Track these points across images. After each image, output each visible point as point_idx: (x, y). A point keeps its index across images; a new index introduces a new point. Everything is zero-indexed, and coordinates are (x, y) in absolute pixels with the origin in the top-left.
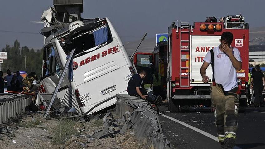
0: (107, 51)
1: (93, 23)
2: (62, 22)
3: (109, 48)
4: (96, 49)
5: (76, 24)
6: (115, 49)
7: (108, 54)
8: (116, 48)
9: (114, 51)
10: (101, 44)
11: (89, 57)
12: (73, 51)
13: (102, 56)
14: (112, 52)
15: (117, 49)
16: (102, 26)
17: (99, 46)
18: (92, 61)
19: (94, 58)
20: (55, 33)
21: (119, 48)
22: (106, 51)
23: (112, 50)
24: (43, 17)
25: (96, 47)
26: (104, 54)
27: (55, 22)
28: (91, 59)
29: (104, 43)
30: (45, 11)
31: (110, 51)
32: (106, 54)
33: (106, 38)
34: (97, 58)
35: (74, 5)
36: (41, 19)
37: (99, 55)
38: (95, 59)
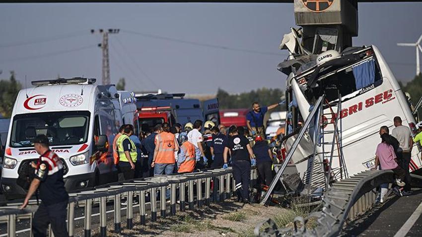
0: (374, 98)
1: (352, 54)
2: (312, 52)
3: (378, 94)
4: (357, 95)
5: (328, 56)
6: (387, 96)
7: (376, 103)
8: (389, 94)
9: (385, 99)
10: (365, 88)
11: (346, 108)
12: (321, 98)
13: (366, 106)
14: (382, 100)
15: (391, 95)
16: (366, 58)
17: (361, 90)
18: (350, 114)
19: (353, 109)
20: (297, 69)
21: (393, 93)
22: (372, 98)
23: (382, 97)
24: (282, 44)
25: (357, 92)
26: (369, 103)
27: (301, 53)
28: (348, 112)
29: (369, 86)
30: (285, 35)
31: (378, 99)
32: (372, 104)
33: (372, 78)
34: (357, 110)
35: (329, 25)
36: (280, 48)
37: (361, 104)
38: (355, 111)
